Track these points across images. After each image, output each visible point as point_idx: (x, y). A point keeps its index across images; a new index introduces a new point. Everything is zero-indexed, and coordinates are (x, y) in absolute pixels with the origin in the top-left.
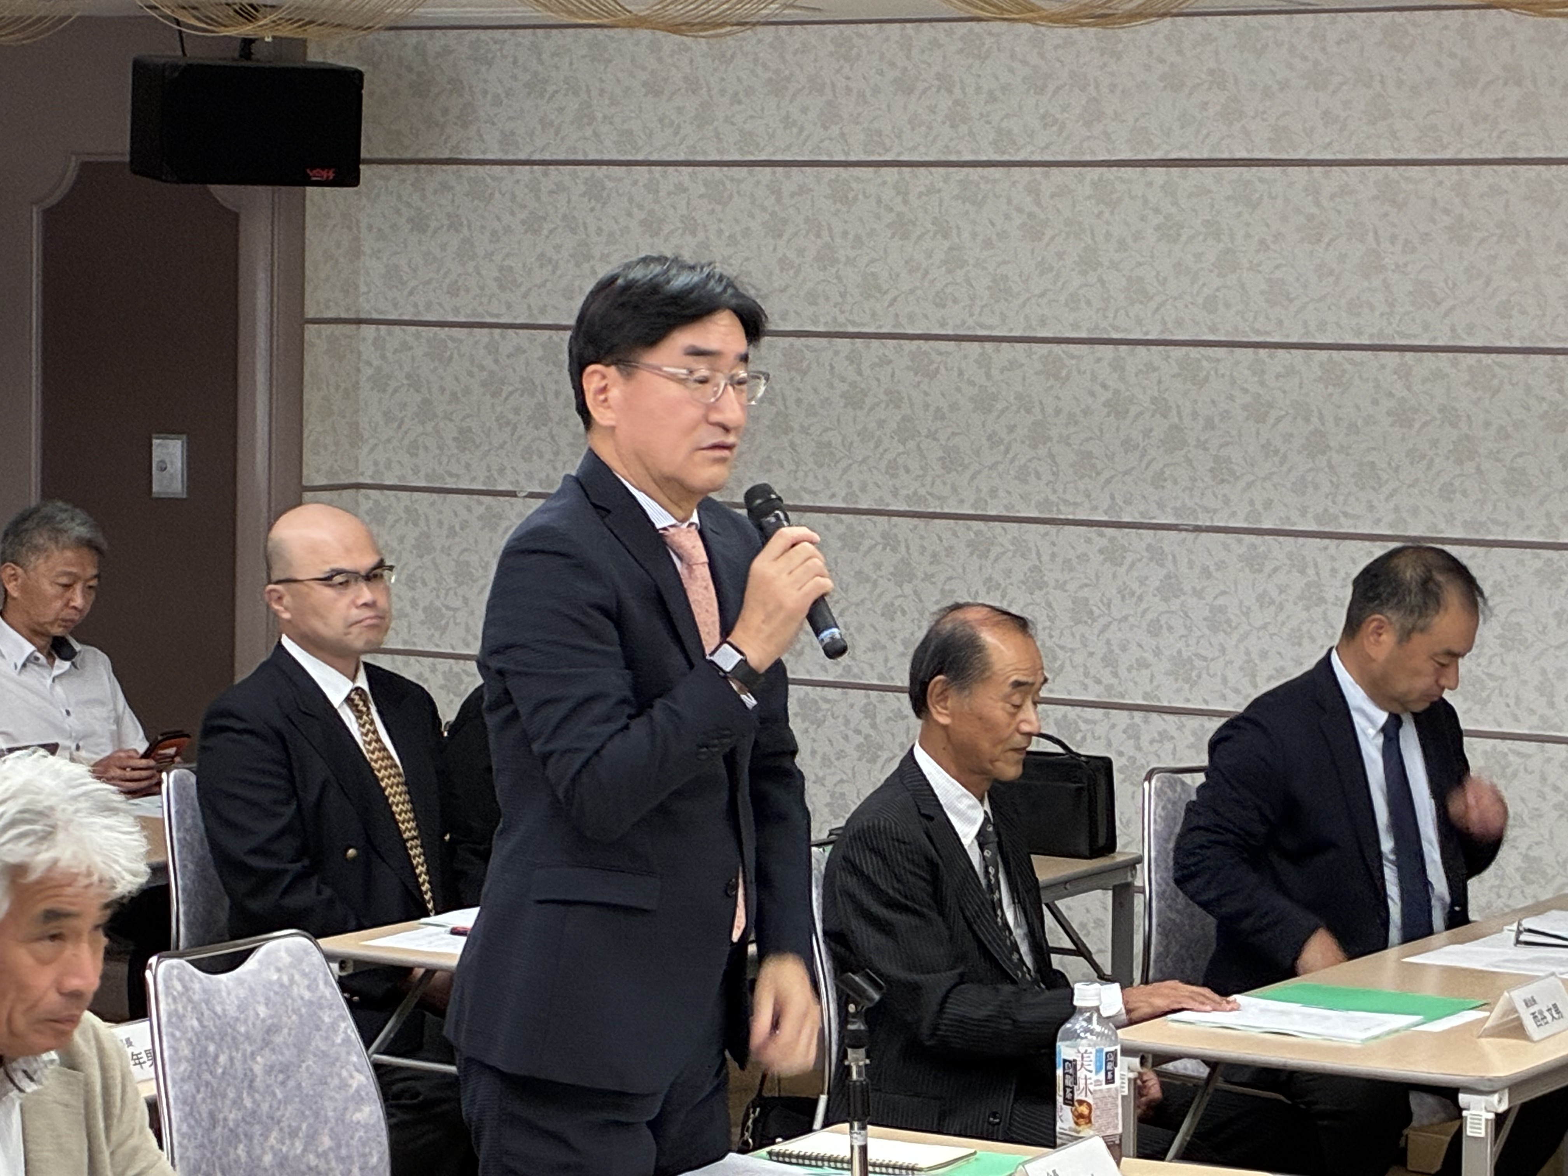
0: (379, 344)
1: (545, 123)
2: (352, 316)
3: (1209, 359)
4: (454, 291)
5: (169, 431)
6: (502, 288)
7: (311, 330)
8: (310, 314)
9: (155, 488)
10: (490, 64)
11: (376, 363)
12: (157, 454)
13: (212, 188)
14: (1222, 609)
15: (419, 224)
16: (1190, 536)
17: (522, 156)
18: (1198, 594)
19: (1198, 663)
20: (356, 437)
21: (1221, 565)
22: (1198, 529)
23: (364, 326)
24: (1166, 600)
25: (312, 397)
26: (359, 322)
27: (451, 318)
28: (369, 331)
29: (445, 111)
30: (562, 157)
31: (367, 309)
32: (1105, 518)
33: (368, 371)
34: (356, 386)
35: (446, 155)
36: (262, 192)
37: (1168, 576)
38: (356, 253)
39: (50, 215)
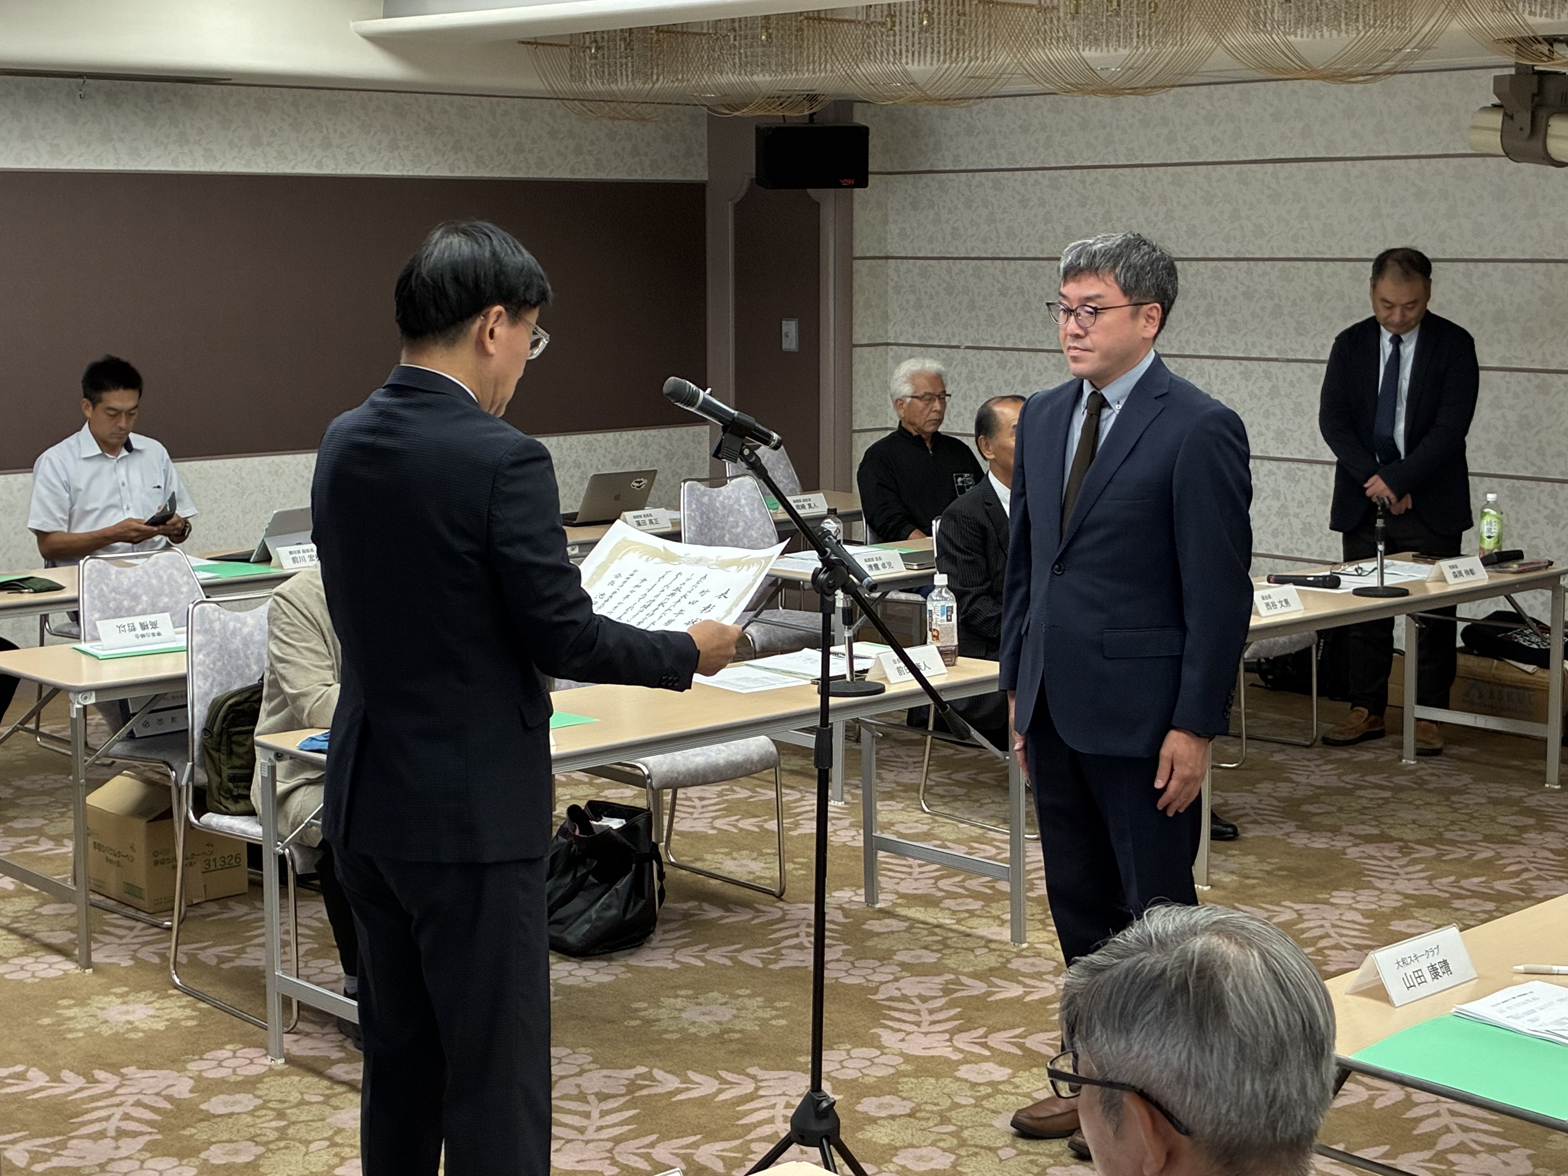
0: (897, 270)
1: (973, 149)
2: (883, 255)
3: (1294, 267)
4: (931, 240)
5: (790, 317)
6: (954, 238)
7: (857, 264)
8: (857, 254)
9: (784, 347)
10: (948, 119)
11: (896, 279)
12: (785, 329)
13: (809, 191)
14: (1300, 404)
15: (915, 205)
16: (1284, 364)
17: (963, 168)
18: (1288, 396)
19: (1288, 434)
20: (885, 318)
21: (1300, 380)
22: (1288, 361)
23: (890, 261)
24: (1272, 399)
25: (859, 299)
26: (887, 258)
27: (930, 255)
28: (892, 262)
29: (927, 145)
30: (981, 167)
31: (891, 250)
32: (1242, 355)
33: (892, 284)
34: (886, 292)
35: (928, 168)
36: (831, 191)
37: (1273, 387)
38: (885, 221)
39: (737, 205)
